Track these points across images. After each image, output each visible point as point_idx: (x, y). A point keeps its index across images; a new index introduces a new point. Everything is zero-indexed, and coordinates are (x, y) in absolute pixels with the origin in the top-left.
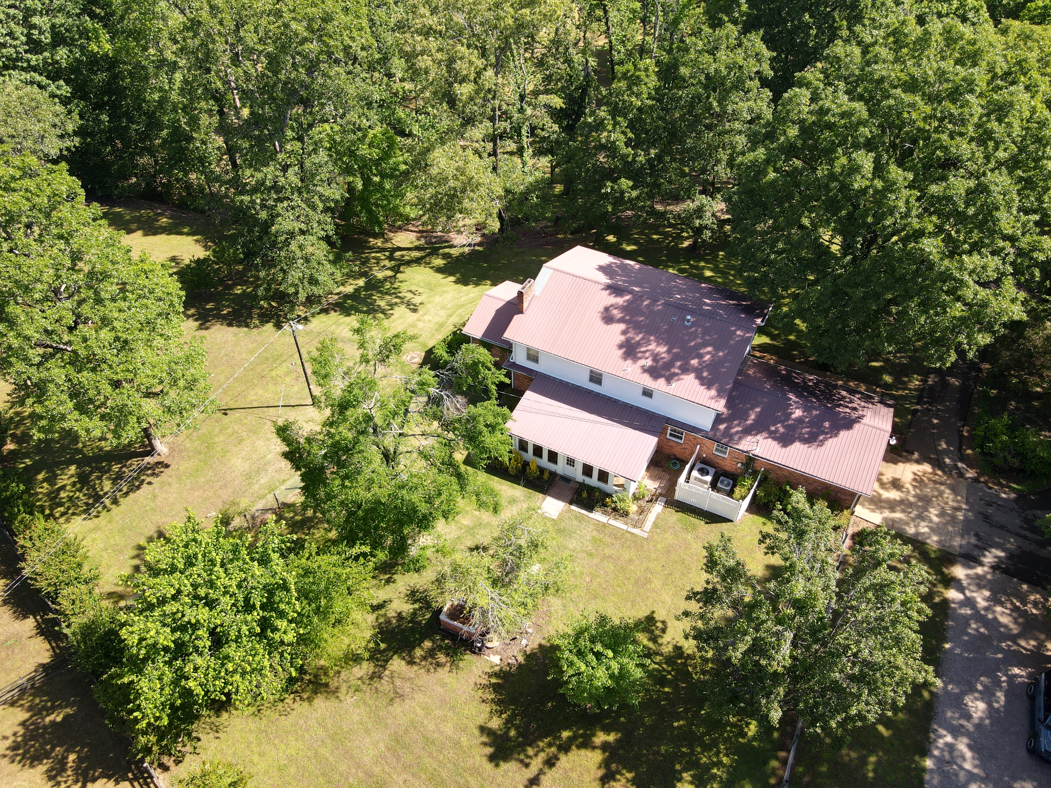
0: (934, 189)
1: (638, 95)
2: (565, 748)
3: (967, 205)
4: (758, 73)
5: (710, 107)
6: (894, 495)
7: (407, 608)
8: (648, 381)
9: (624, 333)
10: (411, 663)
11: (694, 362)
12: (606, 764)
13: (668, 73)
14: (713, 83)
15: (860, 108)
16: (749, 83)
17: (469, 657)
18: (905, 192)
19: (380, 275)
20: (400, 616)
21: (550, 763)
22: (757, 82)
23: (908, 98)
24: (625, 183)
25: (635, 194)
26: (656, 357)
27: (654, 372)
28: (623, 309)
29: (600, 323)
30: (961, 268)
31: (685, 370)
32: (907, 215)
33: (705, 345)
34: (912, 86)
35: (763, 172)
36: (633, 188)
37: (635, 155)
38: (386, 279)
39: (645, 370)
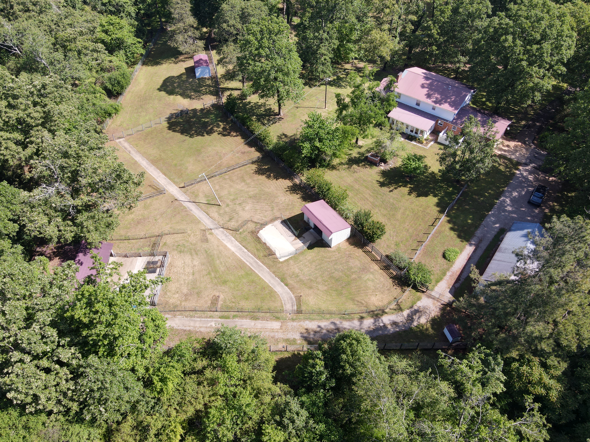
0: (528, 47)
1: (444, 17)
2: (400, 186)
3: (536, 52)
4: (486, 13)
5: (468, 23)
6: (506, 148)
7: (357, 156)
8: (433, 104)
9: (427, 91)
10: (359, 166)
11: (449, 100)
12: (410, 190)
13: (455, 11)
14: (470, 15)
15: (511, 23)
16: (482, 16)
17: (375, 167)
18: (519, 48)
19: (342, 76)
20: (355, 157)
21: (396, 188)
22: (486, 16)
23: (524, 21)
24: (434, 48)
25: (437, 52)
26: (437, 98)
27: (436, 102)
28: (429, 85)
29: (420, 88)
30: (532, 70)
31: (446, 102)
32: (519, 54)
33: (452, 96)
34: (527, 18)
35: (480, 42)
36: (437, 50)
37: (440, 38)
38: (343, 77)
39: (433, 102)
